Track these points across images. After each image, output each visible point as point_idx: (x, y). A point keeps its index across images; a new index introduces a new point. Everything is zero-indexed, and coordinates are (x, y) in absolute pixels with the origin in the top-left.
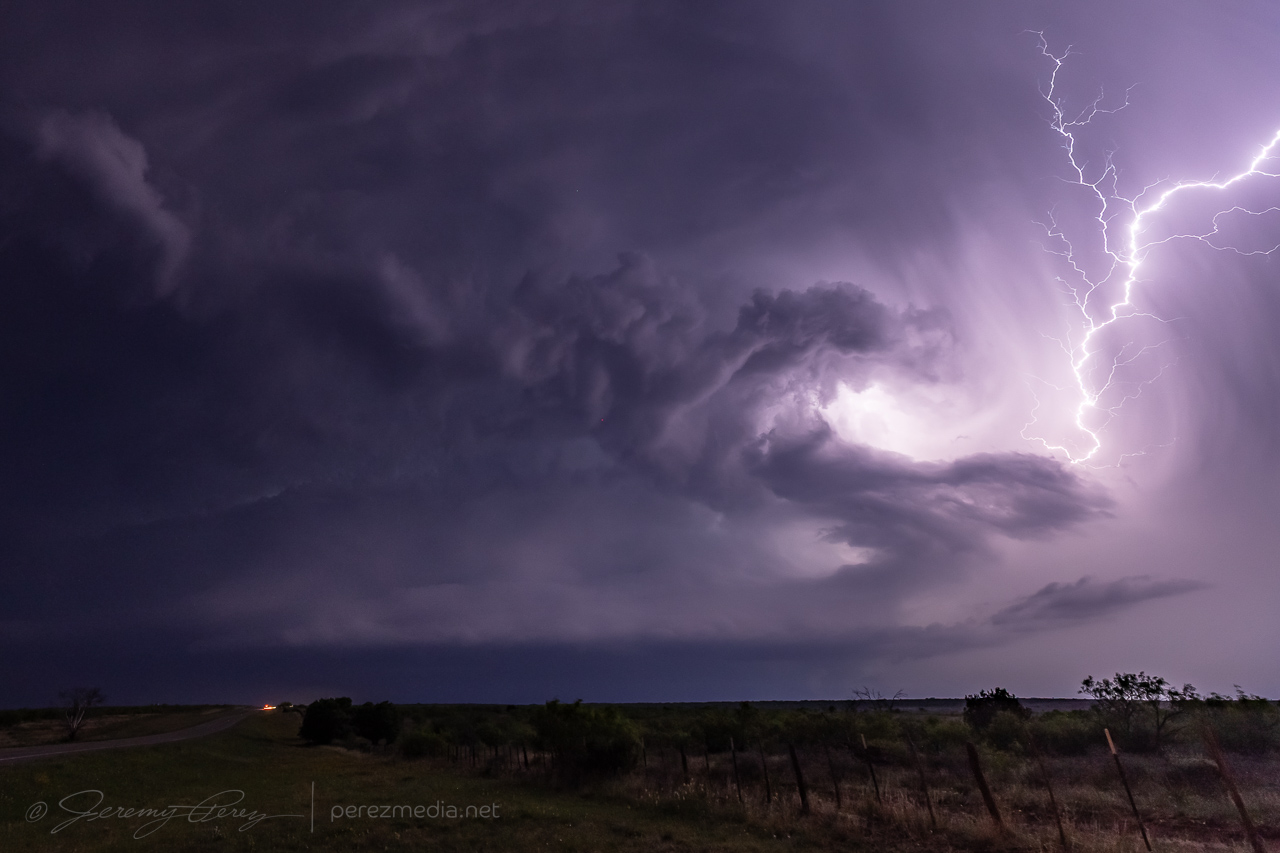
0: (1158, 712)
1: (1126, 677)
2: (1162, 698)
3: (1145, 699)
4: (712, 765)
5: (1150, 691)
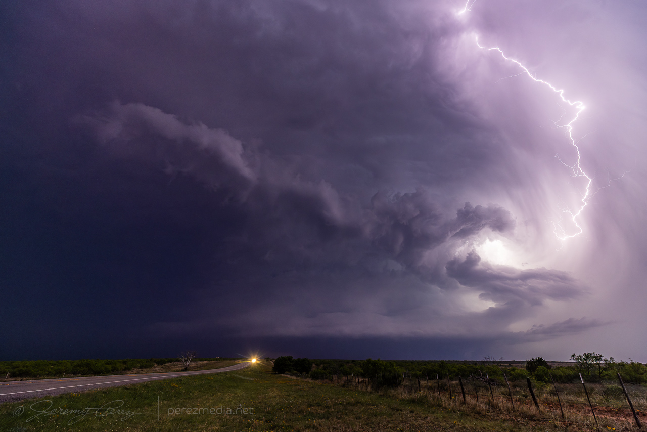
0: (600, 367)
1: (588, 354)
2: (602, 362)
3: (595, 362)
4: (430, 384)
5: (597, 359)
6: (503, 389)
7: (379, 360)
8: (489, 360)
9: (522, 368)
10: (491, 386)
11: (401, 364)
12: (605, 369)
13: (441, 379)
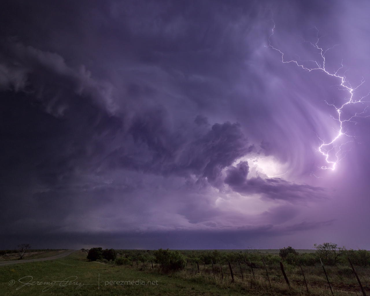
0: (335, 254)
1: (326, 244)
3: (331, 250)
4: (206, 268)
5: (333, 247)
6: (262, 271)
7: (167, 250)
8: (251, 249)
9: (276, 255)
10: (253, 269)
11: (184, 253)
12: (339, 255)
13: (215, 263)
